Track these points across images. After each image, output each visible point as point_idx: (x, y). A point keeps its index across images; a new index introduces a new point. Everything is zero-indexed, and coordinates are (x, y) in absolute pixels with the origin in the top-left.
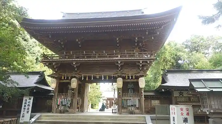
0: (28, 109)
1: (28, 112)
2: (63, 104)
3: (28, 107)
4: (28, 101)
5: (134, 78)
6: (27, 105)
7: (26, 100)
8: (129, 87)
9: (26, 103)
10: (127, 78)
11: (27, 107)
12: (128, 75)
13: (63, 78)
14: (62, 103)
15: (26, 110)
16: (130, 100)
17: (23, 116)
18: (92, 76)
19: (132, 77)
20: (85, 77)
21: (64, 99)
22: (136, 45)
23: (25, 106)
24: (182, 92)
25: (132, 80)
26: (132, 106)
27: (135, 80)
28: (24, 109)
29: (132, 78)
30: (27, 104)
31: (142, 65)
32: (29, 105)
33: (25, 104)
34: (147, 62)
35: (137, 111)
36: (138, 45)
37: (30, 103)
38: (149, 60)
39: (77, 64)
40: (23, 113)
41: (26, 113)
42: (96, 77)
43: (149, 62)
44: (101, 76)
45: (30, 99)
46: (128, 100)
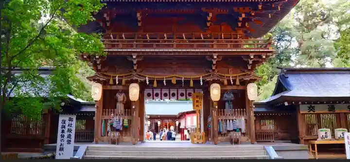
0: (69, 136)
1: (69, 142)
3: (69, 133)
4: (67, 122)
5: (238, 83)
6: (66, 130)
7: (64, 122)
8: (226, 99)
10: (226, 82)
11: (66, 134)
12: (228, 78)
13: (111, 82)
15: (66, 138)
16: (231, 121)
17: (61, 149)
18: (165, 79)
19: (234, 81)
20: (151, 82)
22: (240, 24)
23: (63, 131)
24: (313, 105)
25: (235, 87)
26: (235, 130)
27: (241, 88)
28: (63, 136)
29: (234, 84)
30: (67, 127)
31: (253, 62)
32: (70, 131)
33: (62, 128)
34: (260, 57)
35: (243, 139)
36: (243, 26)
37: (71, 127)
38: (265, 54)
39: (137, 57)
40: (61, 144)
41: (65, 143)
42: (171, 81)
43: (264, 57)
44: (180, 79)
45: (71, 120)
46: (228, 121)
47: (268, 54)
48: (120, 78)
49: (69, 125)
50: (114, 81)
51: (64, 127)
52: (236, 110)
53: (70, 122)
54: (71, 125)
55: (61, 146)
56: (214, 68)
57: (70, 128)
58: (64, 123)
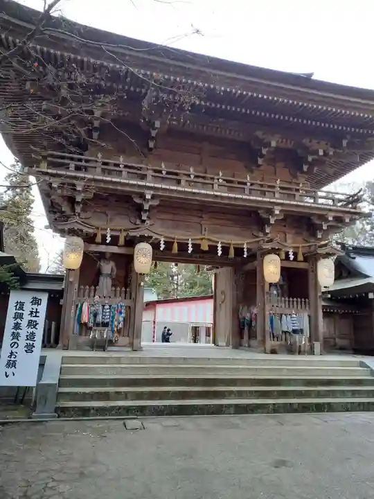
0: (31, 336)
1: (29, 349)
2: (99, 319)
3: (30, 330)
4: (28, 307)
5: (300, 258)
6: (24, 323)
7: (21, 305)
9: (19, 316)
10: (283, 255)
11: (24, 332)
14: (95, 315)
15: (22, 342)
16: (289, 317)
17: (11, 364)
18: (190, 242)
19: (295, 254)
20: (169, 245)
21: (103, 306)
23: (17, 326)
25: (295, 265)
27: (303, 265)
28: (15, 336)
29: (295, 259)
30: (27, 317)
31: (328, 226)
32: (32, 324)
33: (15, 318)
37: (36, 316)
38: (350, 215)
39: (153, 197)
40: (12, 353)
41: (20, 350)
42: (199, 245)
43: (347, 220)
44: (214, 244)
45: (36, 301)
46: (284, 315)
47: (354, 217)
48: (115, 233)
49: (32, 312)
50: (104, 237)
51: (20, 316)
52: (295, 299)
53: (35, 307)
54: (36, 312)
55: (10, 356)
56: (267, 231)
57: (34, 319)
58: (21, 308)
